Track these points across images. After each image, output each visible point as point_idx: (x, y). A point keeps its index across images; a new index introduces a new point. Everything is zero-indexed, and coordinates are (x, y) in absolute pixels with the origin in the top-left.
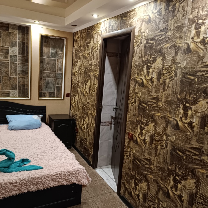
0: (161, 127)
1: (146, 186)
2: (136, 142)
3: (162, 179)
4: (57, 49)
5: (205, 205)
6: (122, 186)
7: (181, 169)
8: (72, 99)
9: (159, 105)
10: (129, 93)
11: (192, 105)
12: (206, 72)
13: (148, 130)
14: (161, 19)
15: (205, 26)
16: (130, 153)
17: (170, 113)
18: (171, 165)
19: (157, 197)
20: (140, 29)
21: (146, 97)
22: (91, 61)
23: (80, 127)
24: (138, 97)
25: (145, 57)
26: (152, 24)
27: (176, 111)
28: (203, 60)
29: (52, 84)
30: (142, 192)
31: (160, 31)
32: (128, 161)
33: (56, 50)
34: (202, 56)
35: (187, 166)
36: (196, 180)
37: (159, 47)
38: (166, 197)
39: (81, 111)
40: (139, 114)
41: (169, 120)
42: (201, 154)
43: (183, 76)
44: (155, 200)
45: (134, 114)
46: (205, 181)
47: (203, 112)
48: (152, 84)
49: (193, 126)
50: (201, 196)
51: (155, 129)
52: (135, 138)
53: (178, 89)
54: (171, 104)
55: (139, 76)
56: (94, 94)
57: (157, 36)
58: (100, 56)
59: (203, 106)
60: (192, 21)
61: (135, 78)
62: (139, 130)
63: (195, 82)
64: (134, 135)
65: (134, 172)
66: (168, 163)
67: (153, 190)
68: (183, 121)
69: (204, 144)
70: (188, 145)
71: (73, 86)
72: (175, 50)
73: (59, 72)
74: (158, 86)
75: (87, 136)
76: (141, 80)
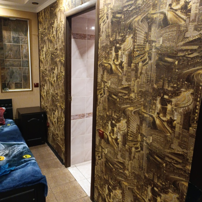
0: (134, 125)
1: (121, 194)
2: (107, 141)
3: (138, 189)
7: (160, 179)
8: (42, 89)
9: (131, 97)
10: (97, 82)
11: (171, 97)
12: (189, 51)
13: (120, 127)
16: (101, 154)
17: (145, 107)
18: (147, 173)
21: (116, 87)
22: (56, 45)
23: (51, 121)
24: (107, 87)
25: (112, 36)
27: (151, 105)
28: (185, 34)
29: (17, 73)
30: (117, 200)
32: (100, 163)
34: (183, 29)
35: (168, 176)
36: (179, 195)
37: (128, 21)
40: (109, 108)
41: (143, 116)
42: (184, 162)
43: (159, 58)
45: (103, 108)
47: (187, 107)
48: (122, 70)
49: (174, 125)
51: (128, 127)
52: (106, 136)
53: (154, 75)
55: (107, 61)
56: (62, 83)
57: (125, 7)
58: (64, 39)
59: (187, 99)
61: (103, 64)
62: (110, 128)
63: (175, 66)
64: (105, 133)
65: (107, 177)
66: (144, 170)
67: (128, 200)
68: (161, 117)
69: (189, 150)
70: (168, 149)
71: (41, 74)
72: (148, 23)
73: (25, 59)
74: (129, 72)
75: (58, 131)
76: (109, 66)
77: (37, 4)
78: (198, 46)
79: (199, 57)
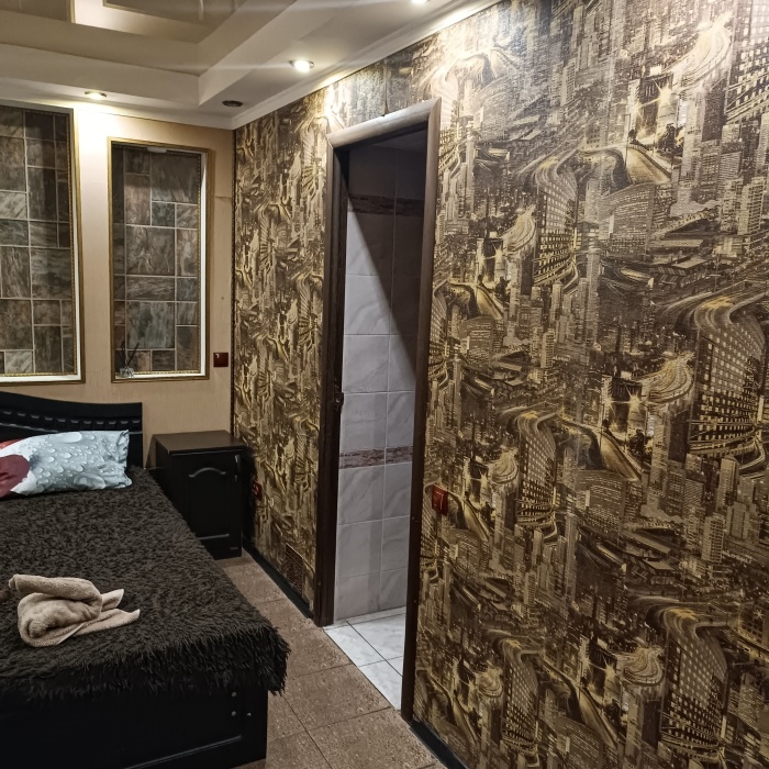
0: (540, 461)
1: (499, 680)
2: (459, 522)
3: (552, 653)
4: (175, 194)
5: (699, 738)
6: (420, 685)
7: (613, 610)
8: (239, 373)
9: (532, 382)
10: (429, 342)
11: (639, 375)
12: (681, 252)
13: (498, 472)
14: (524, 66)
15: (671, 87)
16: (440, 563)
17: (570, 407)
18: (578, 598)
19: (537, 718)
20: (457, 108)
21: (487, 354)
22: (297, 229)
23: (267, 474)
24: (460, 356)
25: (476, 207)
26: (494, 86)
27: (587, 400)
28: (669, 209)
29: (161, 321)
30: (488, 701)
31: (525, 110)
32: (436, 591)
33: (174, 197)
34: (665, 195)
35: (634, 598)
36: (663, 647)
37: (523, 170)
38: (568, 715)
39: (269, 417)
40: (466, 419)
41: (566, 434)
42: (676, 551)
43: (606, 270)
44: (530, 729)
45: (448, 419)
46: (694, 652)
47: (678, 401)
48: (504, 305)
49: (647, 451)
50: (685, 708)
51: (521, 470)
52: (454, 506)
53: (593, 317)
54: (570, 376)
55: (461, 279)
56: (312, 350)
57: (514, 129)
58: (325, 212)
59: (678, 379)
60: (629, 70)
61: (448, 287)
62: (468, 477)
63: (648, 291)
64: (453, 496)
65: (458, 632)
66: (569, 593)
67: (523, 694)
68: (614, 434)
69: (687, 516)
70: (634, 521)
71: (238, 325)
72: (578, 177)
73: (187, 276)
74: (526, 310)
75: (292, 508)
76: (467, 292)
77: (239, 104)
78: (701, 241)
79: (704, 267)
